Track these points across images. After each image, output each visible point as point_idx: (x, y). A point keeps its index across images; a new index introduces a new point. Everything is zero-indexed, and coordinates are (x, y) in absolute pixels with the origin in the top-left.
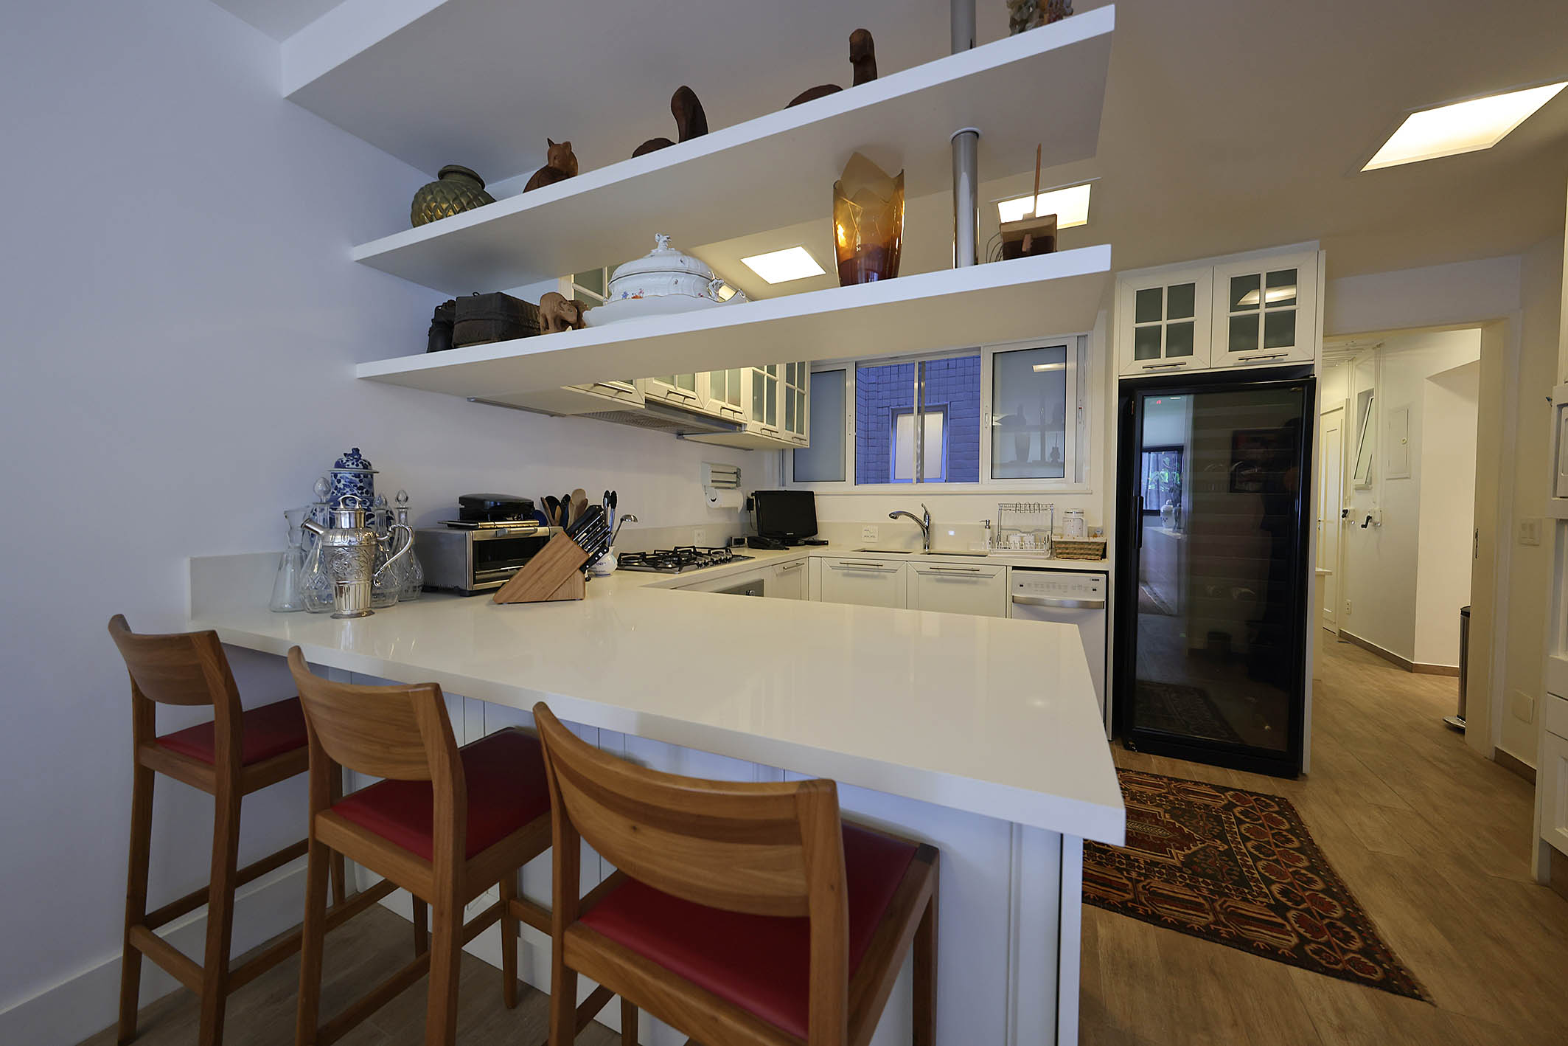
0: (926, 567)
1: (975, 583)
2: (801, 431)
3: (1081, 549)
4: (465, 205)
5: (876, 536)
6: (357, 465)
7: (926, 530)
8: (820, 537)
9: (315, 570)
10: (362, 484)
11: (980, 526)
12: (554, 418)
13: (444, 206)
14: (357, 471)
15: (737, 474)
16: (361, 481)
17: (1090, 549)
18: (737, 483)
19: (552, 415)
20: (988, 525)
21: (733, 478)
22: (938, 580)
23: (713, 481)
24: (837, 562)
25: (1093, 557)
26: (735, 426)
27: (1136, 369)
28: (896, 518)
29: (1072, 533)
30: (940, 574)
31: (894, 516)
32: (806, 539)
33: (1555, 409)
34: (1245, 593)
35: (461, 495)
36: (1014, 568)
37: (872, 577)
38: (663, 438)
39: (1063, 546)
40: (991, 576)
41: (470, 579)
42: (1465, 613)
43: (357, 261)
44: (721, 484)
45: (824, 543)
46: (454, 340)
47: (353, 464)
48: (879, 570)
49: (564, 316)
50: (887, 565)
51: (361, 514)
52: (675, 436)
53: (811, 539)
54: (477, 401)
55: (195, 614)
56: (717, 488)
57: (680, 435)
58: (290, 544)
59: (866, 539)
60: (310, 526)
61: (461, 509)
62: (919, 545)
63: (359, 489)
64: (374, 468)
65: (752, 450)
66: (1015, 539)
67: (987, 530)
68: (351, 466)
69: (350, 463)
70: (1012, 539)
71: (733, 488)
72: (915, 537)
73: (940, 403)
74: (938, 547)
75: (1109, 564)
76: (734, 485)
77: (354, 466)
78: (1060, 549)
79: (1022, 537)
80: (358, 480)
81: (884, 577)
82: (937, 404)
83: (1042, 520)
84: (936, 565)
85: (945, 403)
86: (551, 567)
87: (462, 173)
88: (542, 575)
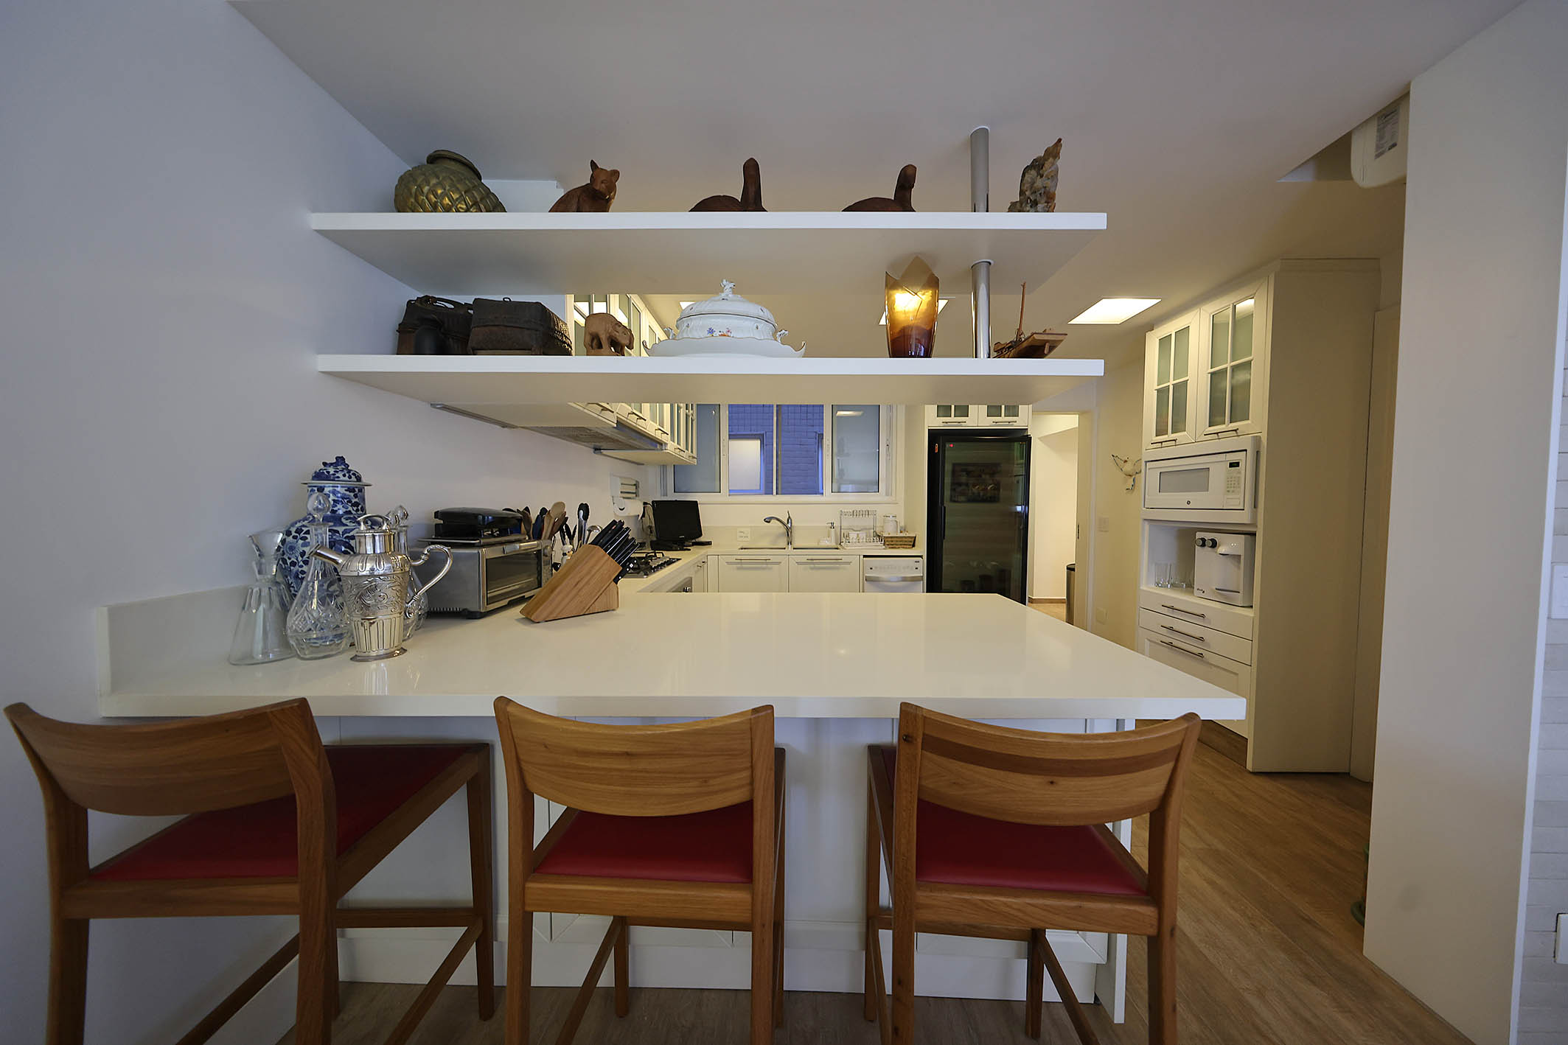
0: (804, 559)
1: (838, 568)
2: (692, 452)
3: (901, 541)
5: (749, 535)
6: (350, 477)
7: (789, 532)
8: (702, 539)
10: (356, 500)
11: (826, 527)
12: (506, 429)
13: (455, 196)
14: (351, 484)
15: (636, 485)
16: (356, 496)
17: (906, 541)
18: (636, 494)
19: (504, 425)
20: (832, 526)
21: (633, 489)
22: (812, 569)
23: (621, 492)
24: (732, 559)
25: (908, 546)
27: (938, 423)
28: (769, 522)
29: (890, 531)
30: (813, 564)
31: (768, 521)
32: (694, 541)
33: (1144, 464)
34: (995, 565)
36: (865, 556)
37: (764, 569)
38: (584, 451)
39: (890, 539)
40: (849, 563)
42: (1071, 569)
43: (316, 230)
44: (627, 495)
45: (709, 543)
46: (471, 344)
47: (344, 475)
48: (767, 564)
49: (618, 338)
50: (773, 559)
52: (592, 450)
53: (697, 540)
54: (445, 408)
56: (624, 498)
57: (597, 449)
58: (258, 576)
59: (741, 539)
60: (322, 552)
61: (437, 525)
62: (783, 543)
63: (353, 505)
64: (364, 480)
65: (643, 464)
66: (853, 535)
67: (833, 530)
68: (342, 478)
69: (340, 475)
70: (851, 536)
71: (633, 498)
72: (782, 535)
73: (759, 433)
74: (796, 544)
75: (921, 548)
76: (634, 495)
77: (346, 478)
78: (890, 542)
79: (858, 534)
80: (352, 494)
81: (770, 569)
82: (755, 433)
83: (868, 522)
84: (810, 557)
85: (762, 432)
86: (589, 580)
87: (455, 160)
88: (582, 588)
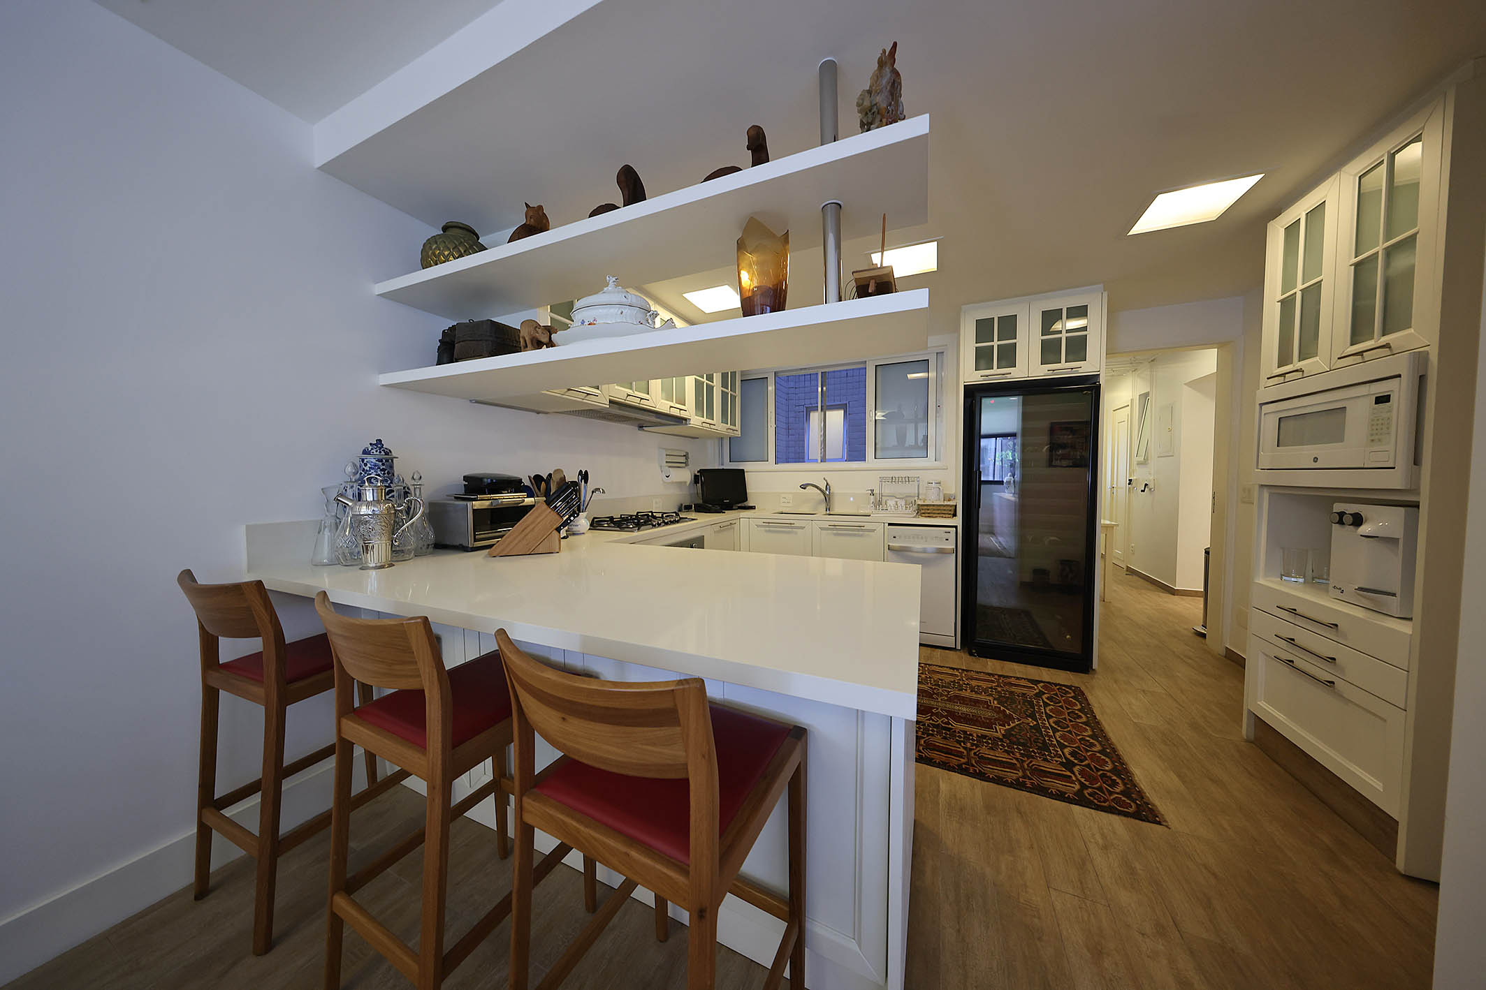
0: (826, 525)
1: (861, 536)
2: (733, 424)
3: (938, 510)
4: (463, 252)
6: (380, 452)
7: (827, 497)
8: (746, 504)
9: (347, 533)
10: (384, 467)
11: (866, 494)
12: (540, 414)
13: (446, 253)
14: (380, 457)
15: (686, 456)
16: (383, 464)
17: (945, 510)
18: (686, 464)
19: (538, 413)
20: (872, 493)
21: (683, 459)
22: (835, 534)
23: (667, 462)
24: (760, 522)
25: (947, 516)
26: (681, 420)
28: (805, 488)
29: (933, 498)
30: (836, 530)
31: (804, 487)
32: (739, 505)
35: (466, 474)
36: (890, 524)
37: (789, 532)
38: (628, 429)
39: (926, 507)
40: (874, 531)
41: (471, 539)
42: (1207, 553)
43: (378, 295)
44: (673, 465)
45: (753, 508)
46: (455, 356)
47: (377, 451)
48: (792, 528)
49: (539, 338)
50: (797, 524)
51: (382, 490)
52: (637, 428)
53: (743, 505)
54: (477, 402)
55: (250, 568)
56: (670, 467)
57: (641, 427)
58: (328, 514)
59: (781, 505)
60: (341, 499)
61: (465, 485)
62: (823, 507)
63: (381, 470)
64: (394, 454)
65: (695, 438)
66: (891, 503)
67: (872, 497)
68: (375, 453)
69: (374, 451)
70: (889, 503)
71: (683, 468)
72: (820, 502)
73: (840, 403)
74: (837, 510)
75: (958, 521)
76: (684, 465)
77: (378, 453)
78: (923, 510)
79: (896, 502)
80: (381, 463)
81: (796, 533)
82: (836, 403)
83: (911, 489)
84: (833, 523)
85: (845, 402)
86: (533, 529)
87: (460, 228)
88: (527, 534)
